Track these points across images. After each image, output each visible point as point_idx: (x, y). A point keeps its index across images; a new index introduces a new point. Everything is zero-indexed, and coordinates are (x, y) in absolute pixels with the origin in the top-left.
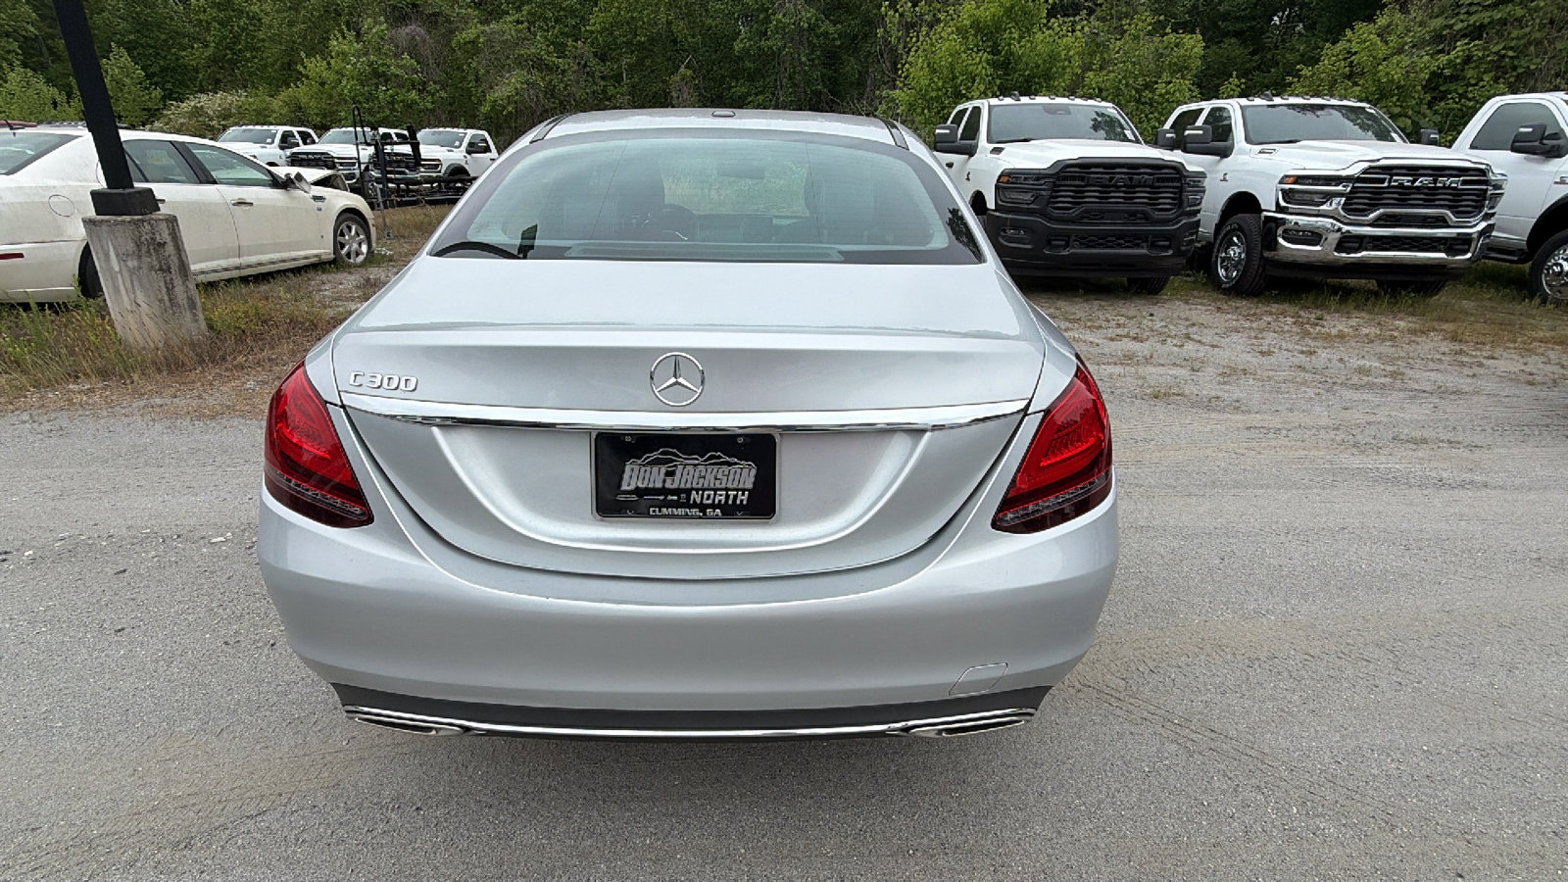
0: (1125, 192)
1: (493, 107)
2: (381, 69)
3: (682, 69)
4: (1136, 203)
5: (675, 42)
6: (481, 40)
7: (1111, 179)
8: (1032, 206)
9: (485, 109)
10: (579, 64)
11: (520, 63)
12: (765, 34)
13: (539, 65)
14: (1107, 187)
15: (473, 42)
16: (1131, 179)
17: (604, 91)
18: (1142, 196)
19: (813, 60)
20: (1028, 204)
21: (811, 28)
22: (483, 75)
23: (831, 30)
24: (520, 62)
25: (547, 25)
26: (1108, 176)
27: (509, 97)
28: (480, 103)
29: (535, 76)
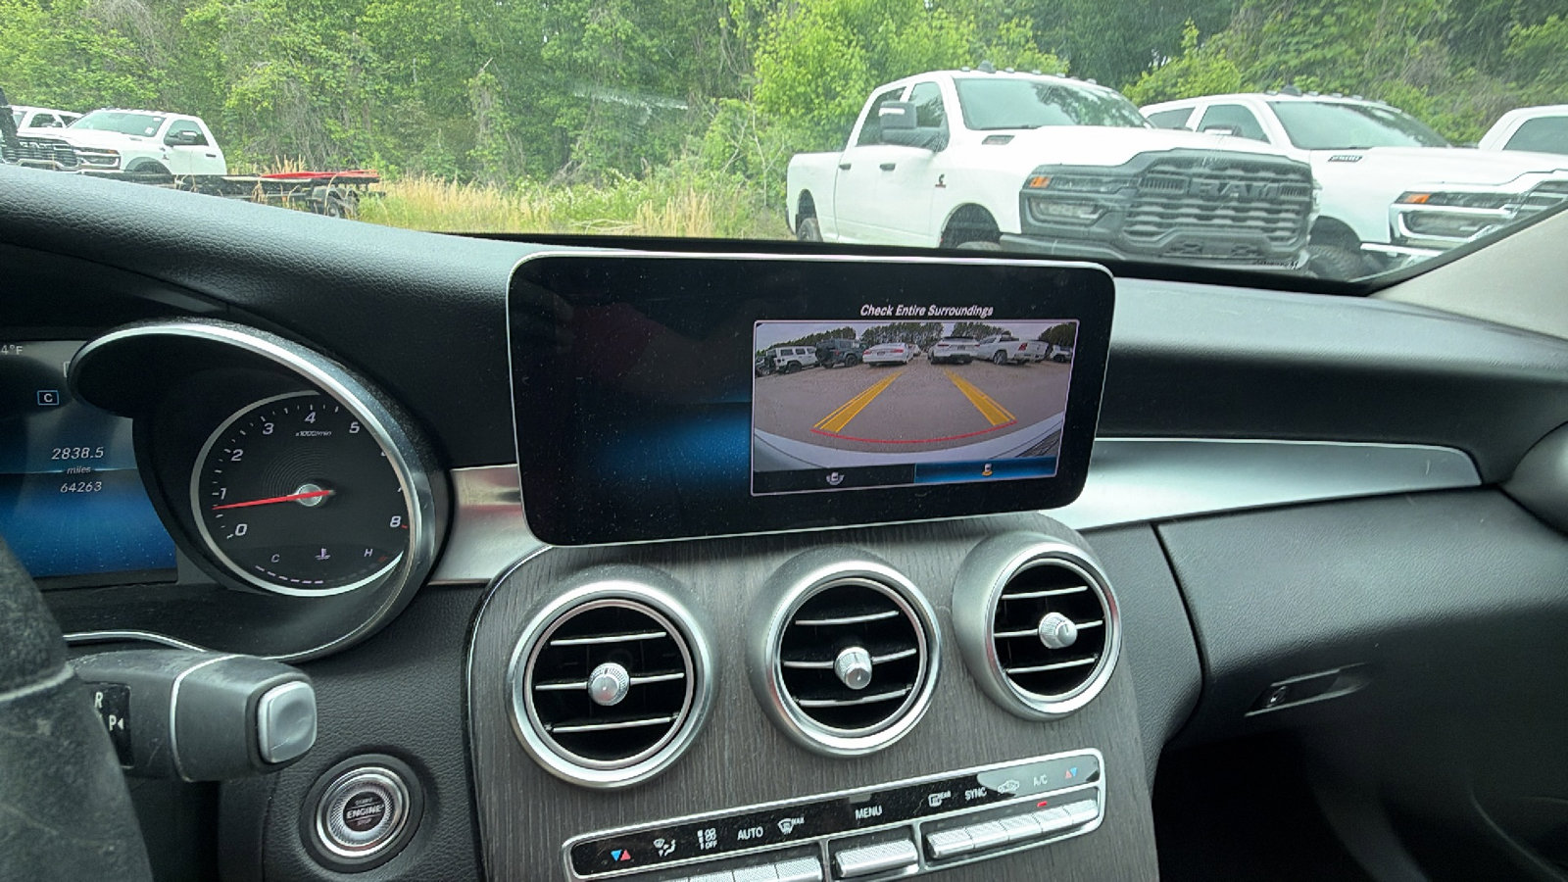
0: (1235, 209)
1: (241, 100)
2: (79, 46)
3: (482, 73)
4: (1250, 227)
5: (473, 44)
6: (222, 20)
7: (1223, 186)
8: (1095, 229)
9: (232, 102)
10: (354, 58)
11: (277, 53)
12: (578, 42)
13: (301, 54)
14: (1212, 200)
15: (212, 22)
16: (1249, 188)
17: (389, 91)
18: (1257, 216)
19: (630, 74)
20: (1086, 225)
21: (630, 40)
22: (227, 63)
23: (648, 44)
24: (277, 50)
25: (314, 14)
26: (1217, 182)
27: (263, 90)
28: (224, 96)
29: (299, 69)
